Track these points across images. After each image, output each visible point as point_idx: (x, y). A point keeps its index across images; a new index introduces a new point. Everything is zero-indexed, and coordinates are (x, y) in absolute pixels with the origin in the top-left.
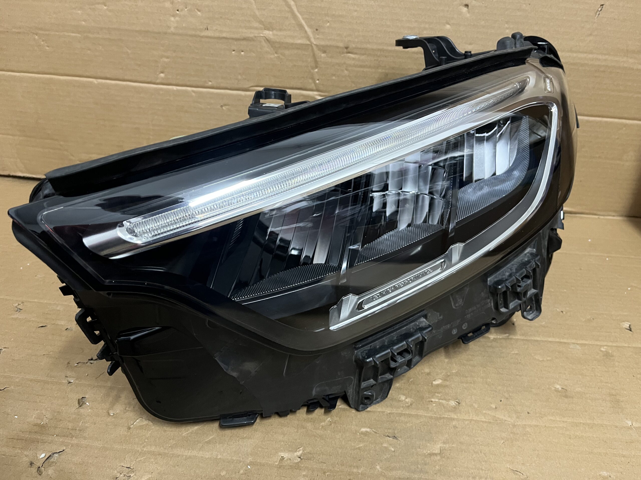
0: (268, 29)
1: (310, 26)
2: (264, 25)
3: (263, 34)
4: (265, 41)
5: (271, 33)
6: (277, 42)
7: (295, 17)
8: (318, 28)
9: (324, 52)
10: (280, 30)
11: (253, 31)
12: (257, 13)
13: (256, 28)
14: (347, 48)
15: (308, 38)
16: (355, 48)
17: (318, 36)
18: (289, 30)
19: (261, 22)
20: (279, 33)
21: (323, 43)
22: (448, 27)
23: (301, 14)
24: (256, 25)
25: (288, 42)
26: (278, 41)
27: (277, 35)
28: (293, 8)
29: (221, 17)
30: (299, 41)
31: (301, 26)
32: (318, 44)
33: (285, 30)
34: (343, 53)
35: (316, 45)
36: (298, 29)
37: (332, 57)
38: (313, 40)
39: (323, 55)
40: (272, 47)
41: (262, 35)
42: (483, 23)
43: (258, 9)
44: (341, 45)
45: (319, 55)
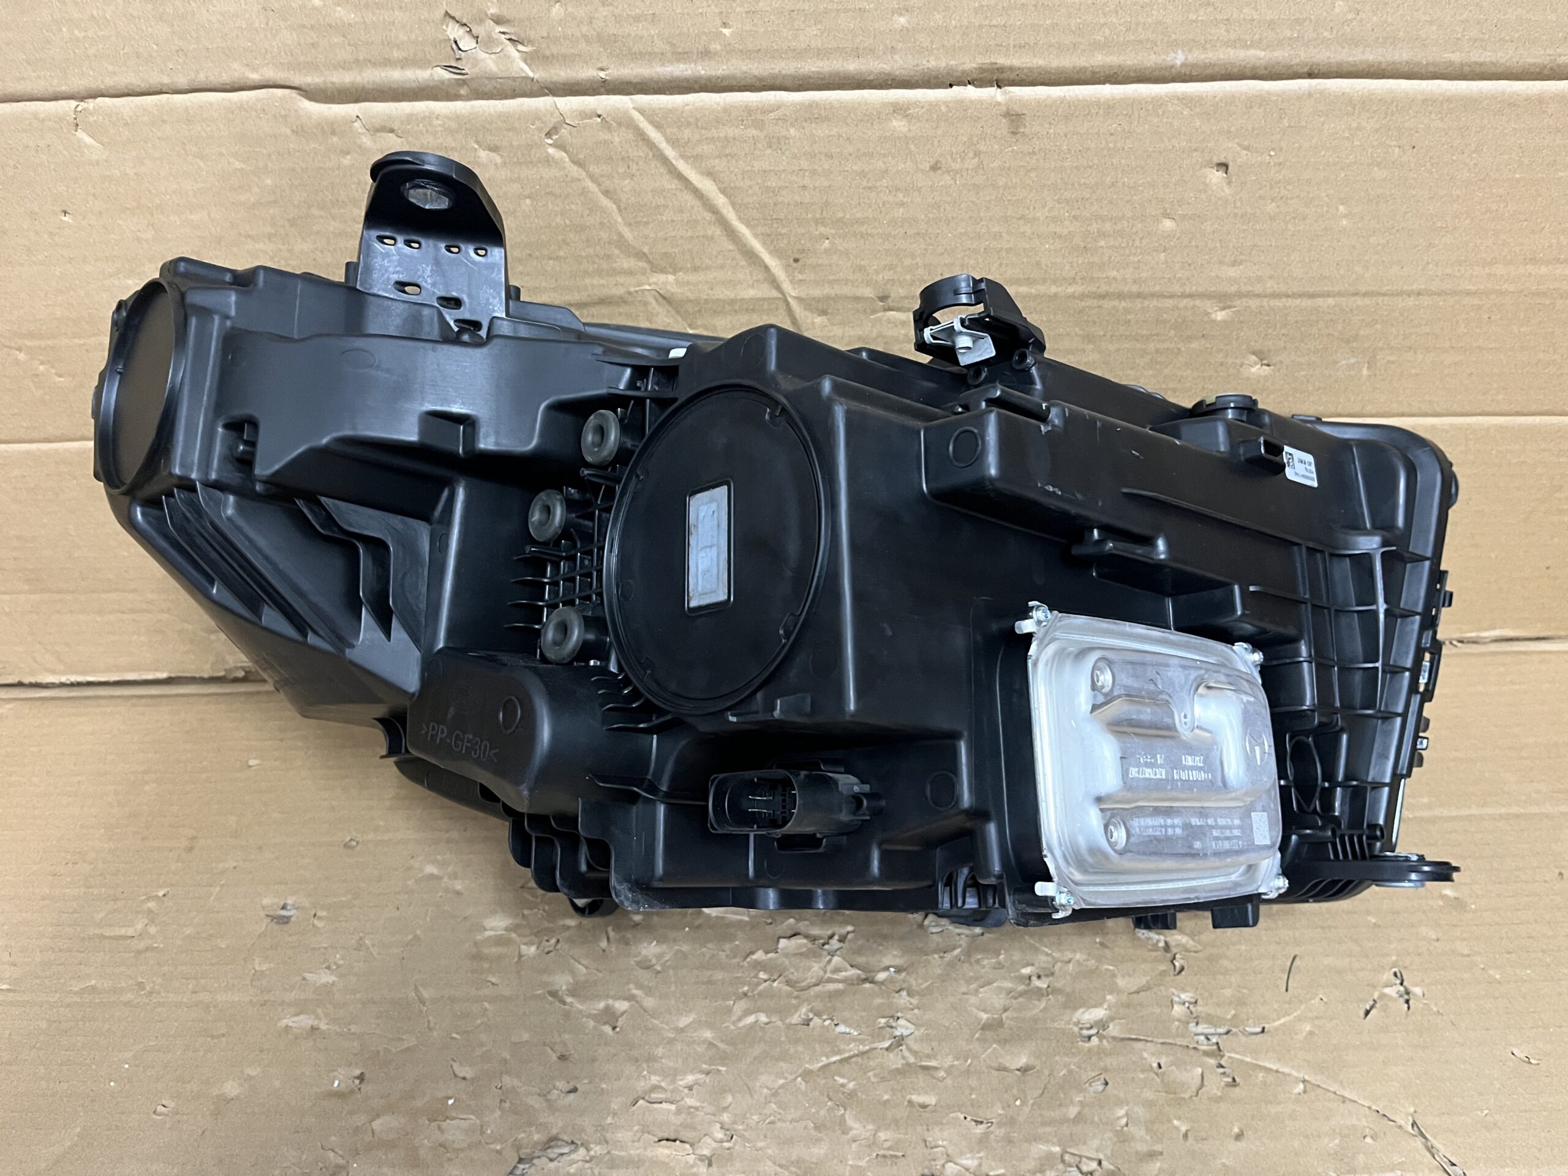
0: (663, 271)
1: (777, 252)
2: (649, 262)
3: (650, 285)
4: (657, 301)
5: (671, 278)
6: (690, 301)
7: (731, 233)
8: (797, 256)
9: (824, 313)
10: (696, 269)
11: (621, 279)
12: (627, 234)
13: (630, 273)
14: (883, 298)
15: (775, 283)
16: (906, 298)
17: (800, 277)
18: (722, 267)
19: (641, 255)
20: (692, 277)
21: (817, 292)
22: (1168, 224)
23: (748, 224)
24: (627, 263)
25: (721, 296)
26: (692, 297)
27: (688, 283)
28: (724, 211)
29: (530, 255)
30: (751, 293)
31: (751, 256)
32: (803, 295)
33: (708, 268)
34: (874, 312)
35: (799, 299)
36: (744, 263)
37: (842, 323)
38: (787, 287)
39: (818, 320)
40: (678, 312)
41: (648, 287)
42: (1271, 207)
43: (630, 225)
44: (868, 292)
45: (809, 321)
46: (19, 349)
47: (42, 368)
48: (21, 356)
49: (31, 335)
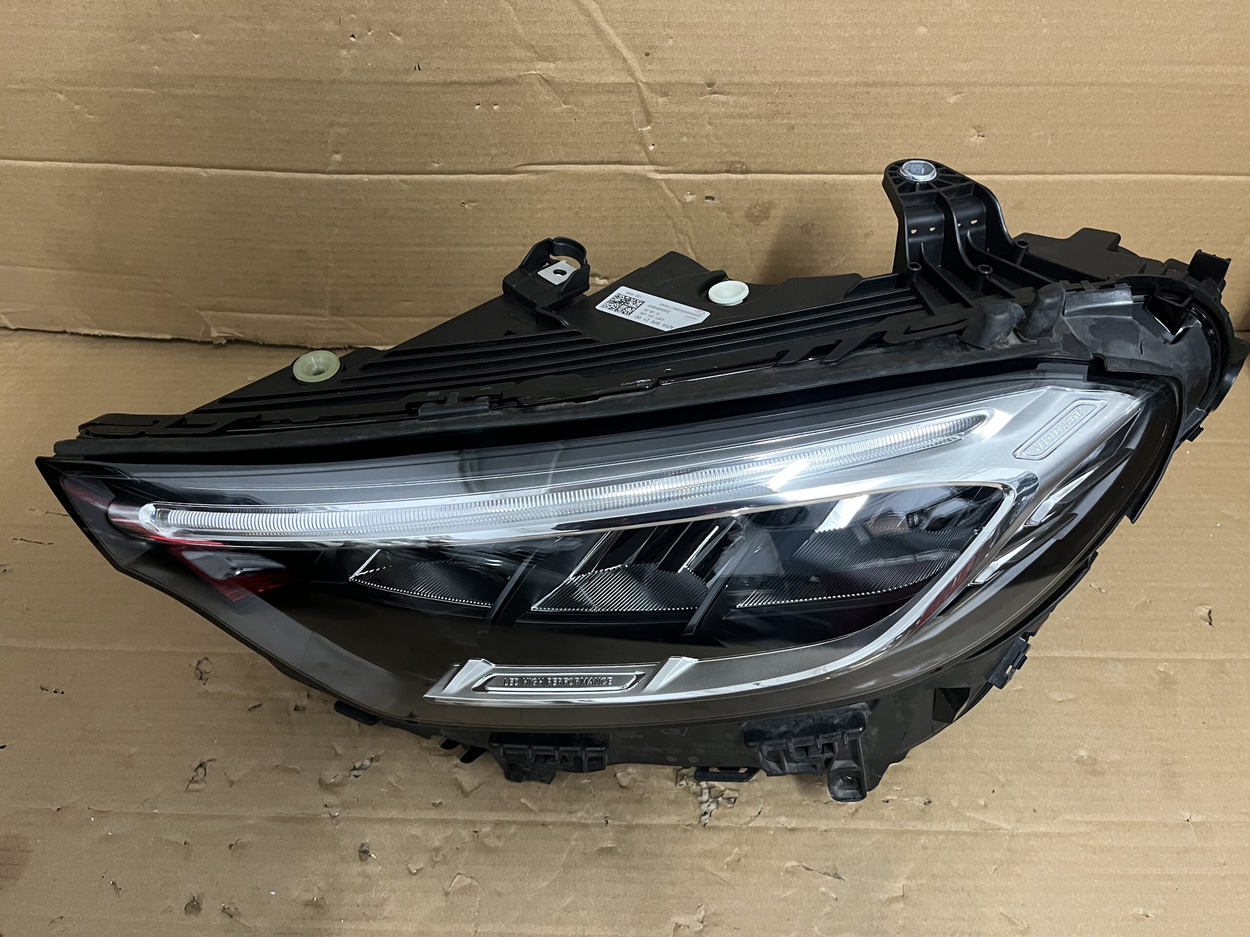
0: (546, 60)
1: (634, 48)
2: (536, 52)
3: (535, 70)
4: (540, 83)
5: (552, 66)
6: (566, 83)
7: (599, 31)
8: (648, 51)
9: (665, 94)
10: (571, 60)
11: (514, 65)
12: (520, 29)
13: (522, 61)
14: (710, 85)
15: (630, 72)
16: (727, 84)
17: (650, 67)
18: (591, 59)
19: (530, 47)
20: (569, 66)
21: (660, 79)
22: (922, 30)
23: (612, 26)
24: (520, 53)
25: (589, 81)
26: (567, 80)
27: (565, 70)
28: (595, 15)
29: (446, 44)
30: (612, 79)
31: (613, 50)
32: (651, 81)
33: (581, 59)
34: (702, 94)
35: (647, 84)
36: (607, 56)
37: (679, 103)
38: (639, 75)
39: (661, 100)
40: (556, 92)
41: (534, 72)
42: (996, 19)
43: (523, 23)
44: (699, 80)
45: (654, 100)
46: (61, 92)
47: (77, 107)
48: (61, 97)
49: (68, 83)
